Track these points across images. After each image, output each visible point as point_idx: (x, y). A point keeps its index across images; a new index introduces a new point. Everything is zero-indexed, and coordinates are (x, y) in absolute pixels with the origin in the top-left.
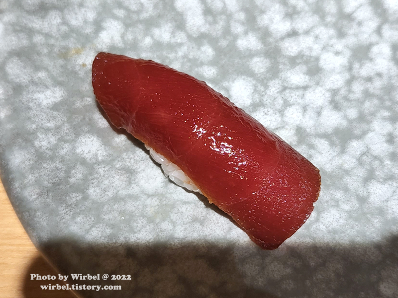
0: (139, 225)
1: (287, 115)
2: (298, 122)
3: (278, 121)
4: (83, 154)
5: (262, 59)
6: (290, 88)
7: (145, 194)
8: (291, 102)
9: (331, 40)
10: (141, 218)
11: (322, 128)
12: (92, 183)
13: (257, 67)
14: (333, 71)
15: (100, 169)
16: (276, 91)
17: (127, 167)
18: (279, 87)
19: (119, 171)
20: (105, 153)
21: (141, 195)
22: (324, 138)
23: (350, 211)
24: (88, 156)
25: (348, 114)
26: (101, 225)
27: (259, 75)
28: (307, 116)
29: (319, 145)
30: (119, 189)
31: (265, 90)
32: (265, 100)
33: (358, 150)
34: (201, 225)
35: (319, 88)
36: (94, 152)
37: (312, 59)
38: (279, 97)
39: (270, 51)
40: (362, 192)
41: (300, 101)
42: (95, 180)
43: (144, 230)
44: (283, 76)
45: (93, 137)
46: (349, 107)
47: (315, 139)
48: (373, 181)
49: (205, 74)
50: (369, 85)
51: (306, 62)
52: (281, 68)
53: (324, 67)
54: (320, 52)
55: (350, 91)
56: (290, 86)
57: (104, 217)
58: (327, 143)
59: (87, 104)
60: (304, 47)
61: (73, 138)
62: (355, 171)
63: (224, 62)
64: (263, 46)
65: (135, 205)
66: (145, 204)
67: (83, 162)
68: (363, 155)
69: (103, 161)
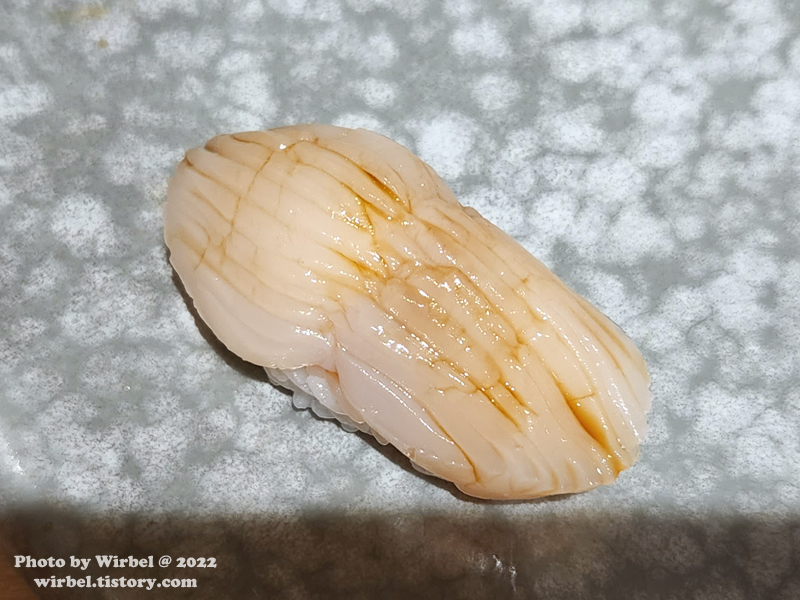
0: (160, 409)
1: (539, 210)
2: (561, 231)
3: (517, 223)
4: (64, 236)
5: (503, 80)
6: (557, 153)
7: (187, 343)
8: (553, 184)
9: (670, 57)
10: (169, 394)
11: (614, 250)
12: (74, 302)
13: (489, 97)
14: (662, 126)
15: (97, 275)
16: (522, 156)
17: (157, 278)
18: (531, 146)
19: (138, 285)
20: (114, 240)
21: (177, 344)
22: (614, 274)
23: (647, 447)
24: (75, 243)
25: (680, 228)
26: (76, 397)
27: (490, 115)
28: (585, 220)
29: (601, 289)
30: (130, 324)
31: (498, 150)
32: (494, 171)
33: (690, 311)
34: (299, 428)
35: (623, 160)
36: (90, 236)
37: (619, 95)
38: (528, 170)
39: (526, 65)
40: (682, 406)
41: (573, 183)
42: (81, 297)
43: (169, 421)
44: (545, 124)
45: (93, 202)
46: (684, 213)
47: (595, 273)
48: (711, 386)
49: (367, 96)
50: (739, 170)
51: (604, 101)
52: (543, 106)
53: (644, 116)
54: (639, 81)
55: (693, 177)
56: (556, 148)
57: (87, 380)
58: (621, 285)
59: (93, 128)
60: (605, 65)
61: (50, 199)
62: (674, 356)
63: (414, 75)
64: (510, 52)
65: (160, 364)
66: (184, 364)
67: (63, 253)
68: (699, 323)
69: (106, 258)
